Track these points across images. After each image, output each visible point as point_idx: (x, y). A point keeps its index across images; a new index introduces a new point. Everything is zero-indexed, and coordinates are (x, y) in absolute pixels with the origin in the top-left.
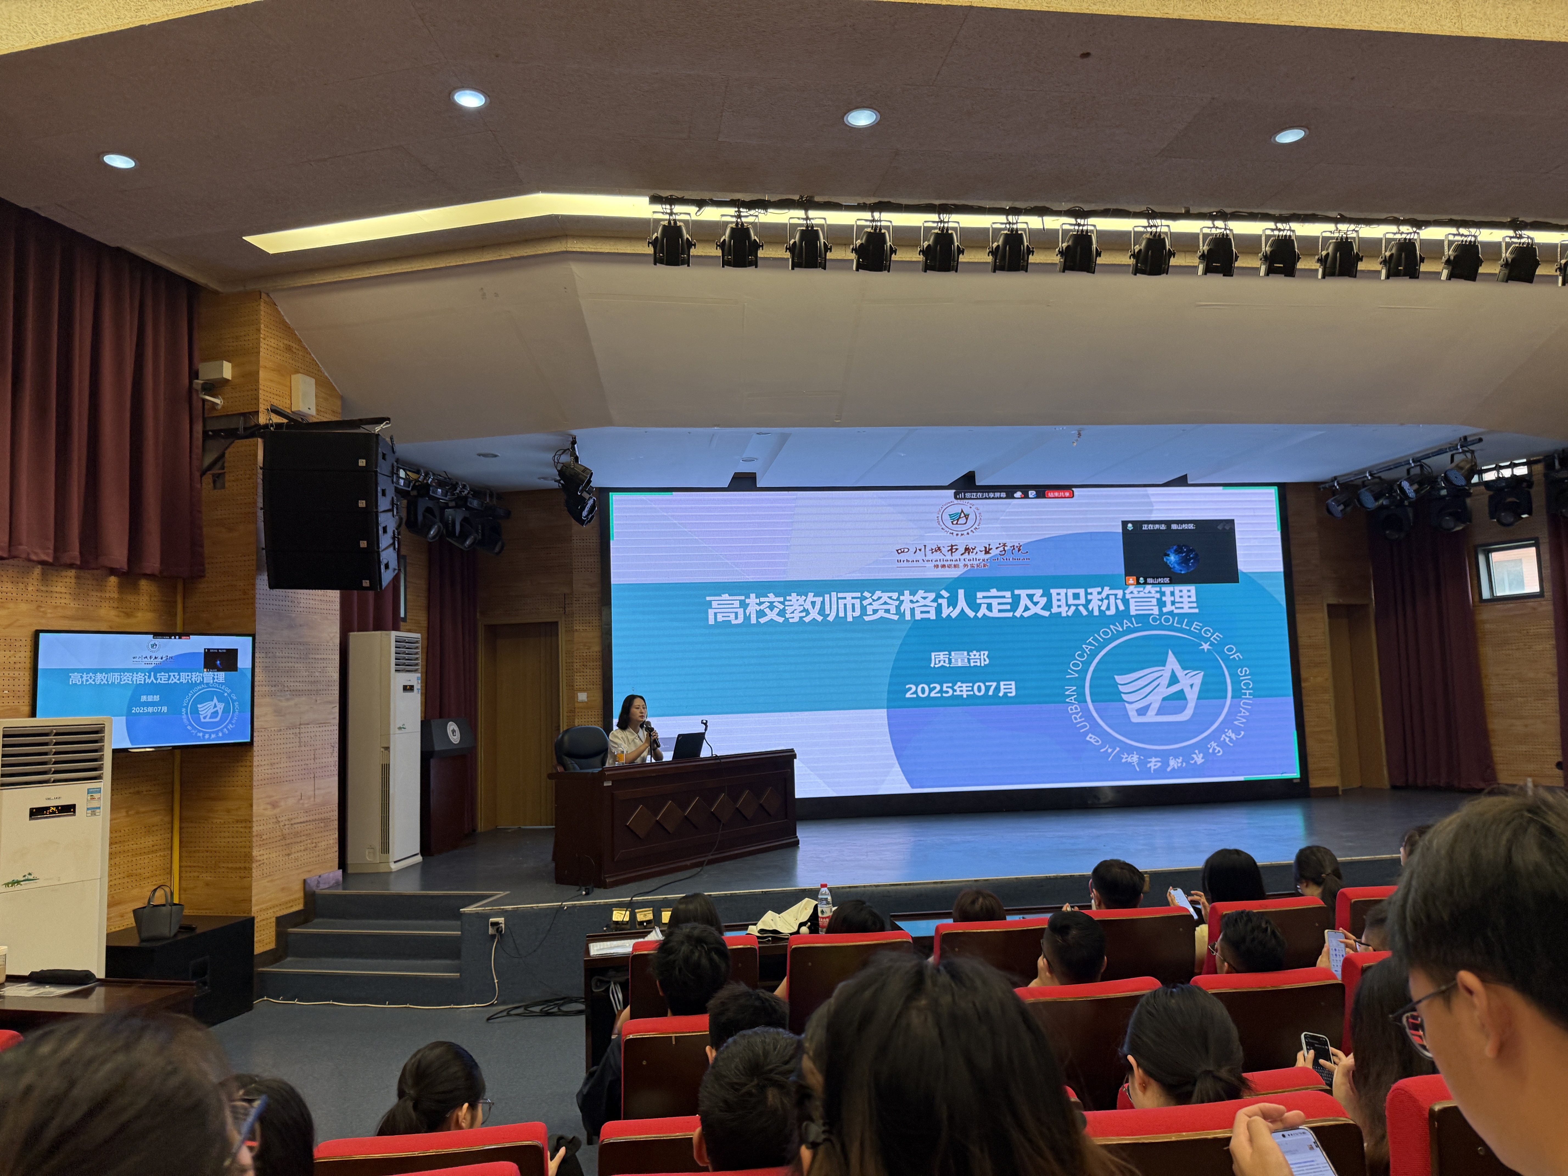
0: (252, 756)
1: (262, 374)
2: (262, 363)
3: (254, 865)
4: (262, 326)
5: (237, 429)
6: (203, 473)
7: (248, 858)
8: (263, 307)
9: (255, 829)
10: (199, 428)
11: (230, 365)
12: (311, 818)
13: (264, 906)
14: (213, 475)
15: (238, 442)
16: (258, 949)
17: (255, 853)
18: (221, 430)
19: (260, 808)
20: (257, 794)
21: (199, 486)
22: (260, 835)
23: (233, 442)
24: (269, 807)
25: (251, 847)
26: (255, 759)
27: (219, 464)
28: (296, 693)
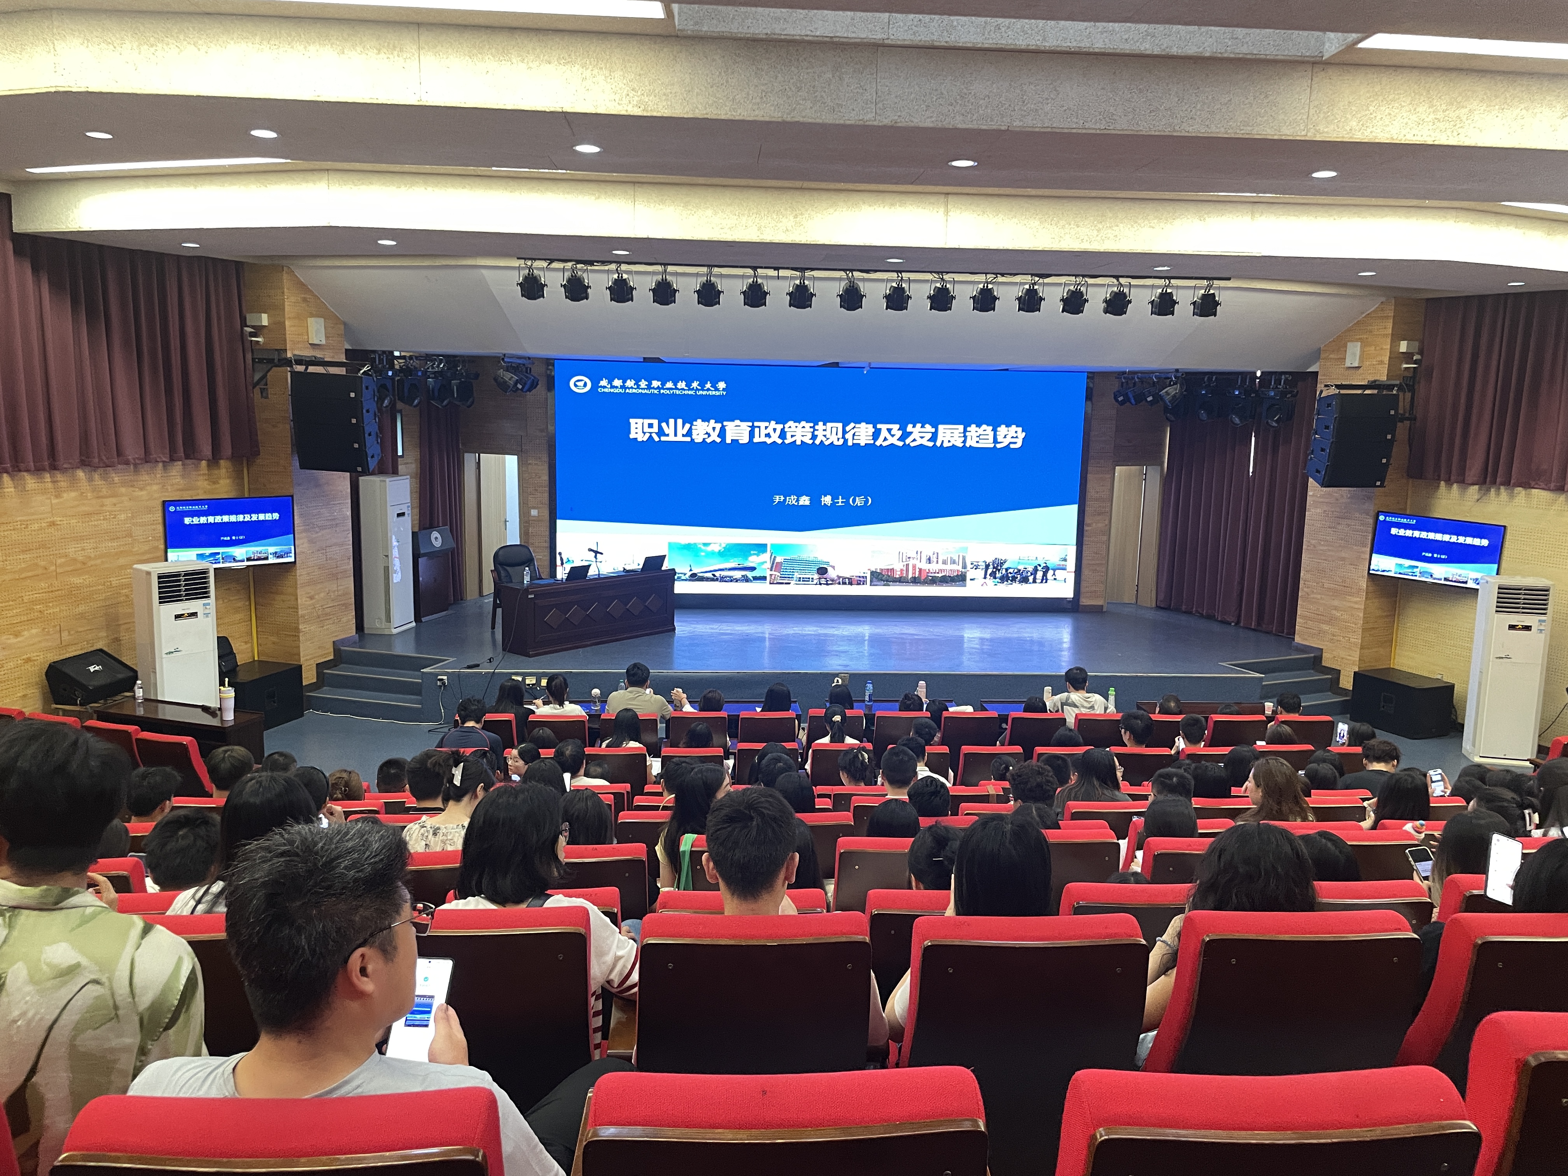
0: (296, 570)
1: (287, 323)
2: (287, 316)
3: (301, 634)
4: (285, 290)
5: (274, 359)
6: (254, 388)
7: (297, 630)
8: (285, 276)
9: (300, 613)
10: (249, 356)
11: (266, 315)
12: (336, 604)
13: (308, 657)
14: (261, 389)
15: (274, 369)
16: (305, 683)
17: (301, 627)
18: (265, 359)
19: (302, 600)
20: (300, 592)
21: (252, 395)
22: (303, 616)
23: (272, 368)
24: (308, 599)
25: (298, 624)
26: (298, 571)
27: (263, 382)
28: (322, 528)
